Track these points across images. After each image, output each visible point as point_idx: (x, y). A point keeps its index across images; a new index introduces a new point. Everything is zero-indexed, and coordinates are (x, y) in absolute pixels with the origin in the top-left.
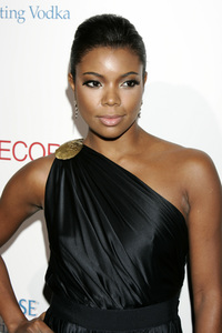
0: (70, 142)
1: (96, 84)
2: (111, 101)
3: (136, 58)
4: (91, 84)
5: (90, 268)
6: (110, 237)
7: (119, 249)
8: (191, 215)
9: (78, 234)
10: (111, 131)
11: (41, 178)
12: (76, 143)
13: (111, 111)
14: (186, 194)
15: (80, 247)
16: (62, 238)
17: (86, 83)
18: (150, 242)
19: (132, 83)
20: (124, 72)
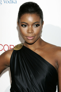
0: (19, 44)
1: (25, 26)
2: (30, 32)
3: (39, 17)
4: (24, 26)
5: (24, 86)
6: (31, 76)
7: (34, 80)
8: (59, 69)
9: (21, 75)
10: (31, 42)
11: (9, 56)
12: (20, 45)
13: (30, 35)
14: (57, 62)
15: (21, 79)
16: (15, 76)
17: (22, 25)
18: (45, 78)
19: (37, 25)
20: (34, 22)
